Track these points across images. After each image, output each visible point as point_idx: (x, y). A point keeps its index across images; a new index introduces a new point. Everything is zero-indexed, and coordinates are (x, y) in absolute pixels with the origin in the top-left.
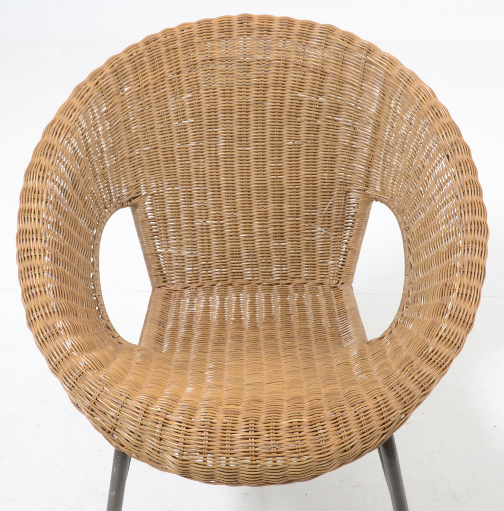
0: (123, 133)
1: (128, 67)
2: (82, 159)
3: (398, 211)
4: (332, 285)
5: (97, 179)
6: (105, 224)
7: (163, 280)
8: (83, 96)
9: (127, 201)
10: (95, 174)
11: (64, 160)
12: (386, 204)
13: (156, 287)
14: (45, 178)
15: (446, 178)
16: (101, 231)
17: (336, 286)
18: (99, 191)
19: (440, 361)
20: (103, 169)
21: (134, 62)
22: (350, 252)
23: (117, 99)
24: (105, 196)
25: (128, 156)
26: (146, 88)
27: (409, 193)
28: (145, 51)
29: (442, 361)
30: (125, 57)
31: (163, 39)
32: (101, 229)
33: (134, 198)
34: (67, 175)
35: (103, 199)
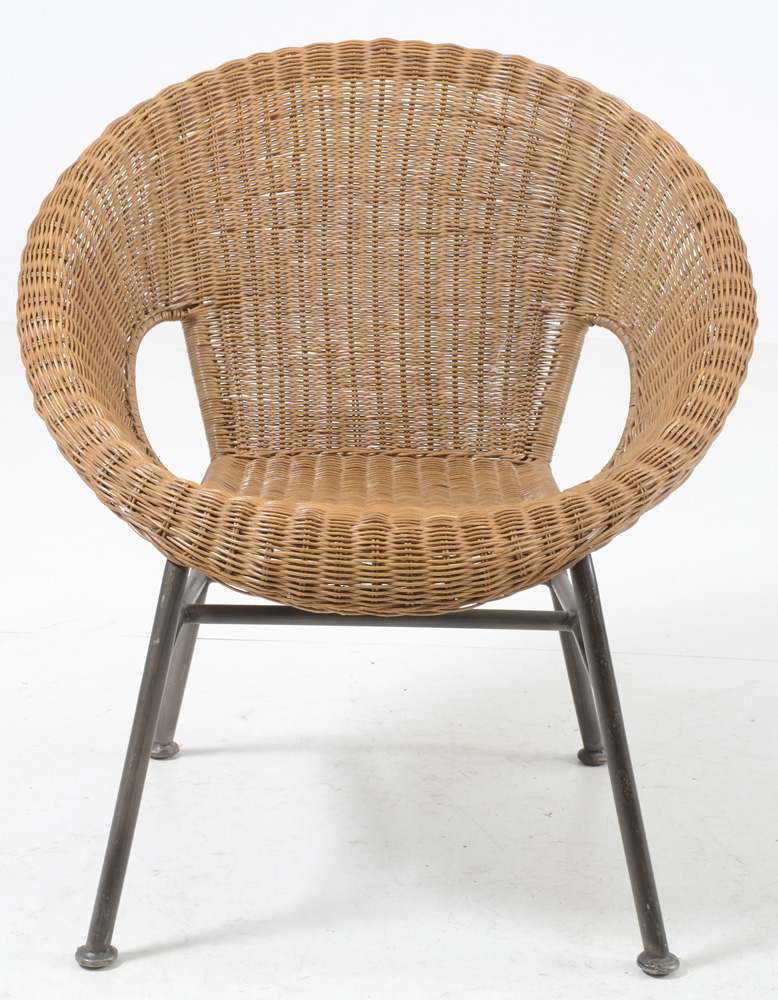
0: (180, 201)
1: (194, 101)
2: (116, 223)
4: (516, 460)
7: (232, 443)
8: (123, 133)
9: (180, 311)
13: (218, 454)
14: (64, 231)
15: (695, 254)
17: (522, 462)
21: (205, 93)
23: (174, 147)
25: (185, 237)
26: (221, 136)
28: (223, 80)
30: (191, 88)
31: (252, 66)
33: (192, 306)
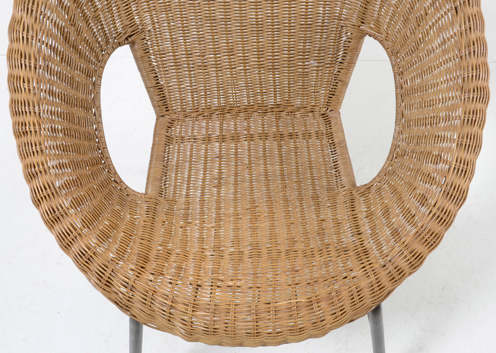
2: (69, 7)
3: (392, 52)
4: (322, 113)
5: (90, 23)
6: (103, 68)
7: (166, 109)
9: (124, 40)
10: (86, 20)
11: (49, 15)
12: (381, 42)
13: (160, 116)
14: (30, 40)
15: (451, 33)
16: (100, 77)
17: (325, 113)
18: (93, 35)
19: (432, 240)
20: (95, 12)
22: (340, 83)
24: (100, 39)
27: (406, 38)
29: (434, 240)
32: (100, 75)
33: (131, 36)
34: (55, 31)
35: (99, 43)
